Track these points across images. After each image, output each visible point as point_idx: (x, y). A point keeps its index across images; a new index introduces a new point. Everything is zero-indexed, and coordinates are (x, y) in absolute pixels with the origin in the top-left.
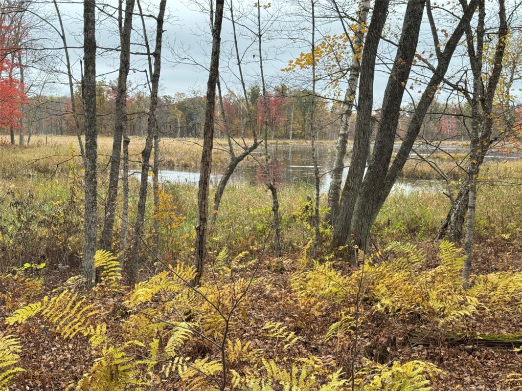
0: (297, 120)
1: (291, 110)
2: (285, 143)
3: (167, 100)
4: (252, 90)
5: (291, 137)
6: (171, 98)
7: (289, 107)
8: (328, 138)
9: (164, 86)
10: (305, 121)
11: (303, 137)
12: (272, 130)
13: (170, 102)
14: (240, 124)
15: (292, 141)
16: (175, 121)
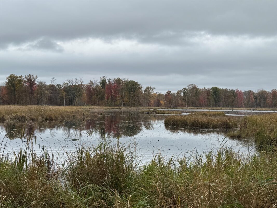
0: (126, 96)
1: (122, 91)
2: (119, 108)
3: (58, 87)
4: (102, 81)
5: (122, 105)
6: (61, 86)
7: (122, 89)
8: (142, 106)
9: (55, 78)
10: (130, 97)
11: (129, 105)
12: (113, 101)
13: (60, 87)
14: (96, 98)
15: (124, 107)
16: (62, 98)
